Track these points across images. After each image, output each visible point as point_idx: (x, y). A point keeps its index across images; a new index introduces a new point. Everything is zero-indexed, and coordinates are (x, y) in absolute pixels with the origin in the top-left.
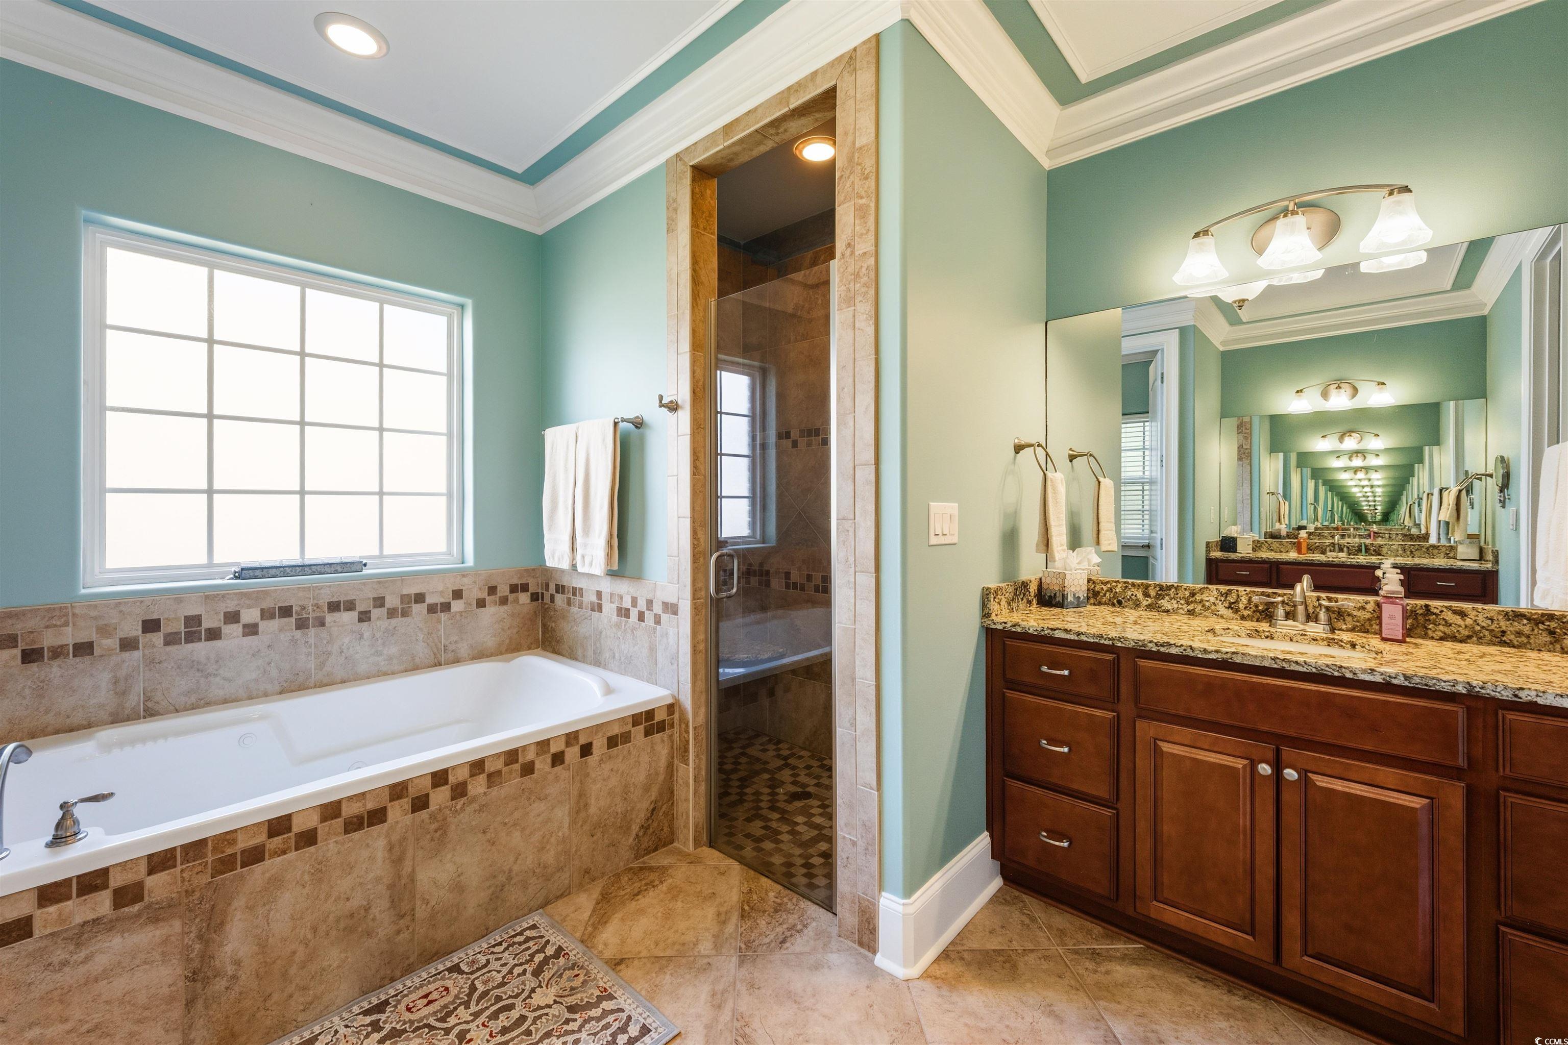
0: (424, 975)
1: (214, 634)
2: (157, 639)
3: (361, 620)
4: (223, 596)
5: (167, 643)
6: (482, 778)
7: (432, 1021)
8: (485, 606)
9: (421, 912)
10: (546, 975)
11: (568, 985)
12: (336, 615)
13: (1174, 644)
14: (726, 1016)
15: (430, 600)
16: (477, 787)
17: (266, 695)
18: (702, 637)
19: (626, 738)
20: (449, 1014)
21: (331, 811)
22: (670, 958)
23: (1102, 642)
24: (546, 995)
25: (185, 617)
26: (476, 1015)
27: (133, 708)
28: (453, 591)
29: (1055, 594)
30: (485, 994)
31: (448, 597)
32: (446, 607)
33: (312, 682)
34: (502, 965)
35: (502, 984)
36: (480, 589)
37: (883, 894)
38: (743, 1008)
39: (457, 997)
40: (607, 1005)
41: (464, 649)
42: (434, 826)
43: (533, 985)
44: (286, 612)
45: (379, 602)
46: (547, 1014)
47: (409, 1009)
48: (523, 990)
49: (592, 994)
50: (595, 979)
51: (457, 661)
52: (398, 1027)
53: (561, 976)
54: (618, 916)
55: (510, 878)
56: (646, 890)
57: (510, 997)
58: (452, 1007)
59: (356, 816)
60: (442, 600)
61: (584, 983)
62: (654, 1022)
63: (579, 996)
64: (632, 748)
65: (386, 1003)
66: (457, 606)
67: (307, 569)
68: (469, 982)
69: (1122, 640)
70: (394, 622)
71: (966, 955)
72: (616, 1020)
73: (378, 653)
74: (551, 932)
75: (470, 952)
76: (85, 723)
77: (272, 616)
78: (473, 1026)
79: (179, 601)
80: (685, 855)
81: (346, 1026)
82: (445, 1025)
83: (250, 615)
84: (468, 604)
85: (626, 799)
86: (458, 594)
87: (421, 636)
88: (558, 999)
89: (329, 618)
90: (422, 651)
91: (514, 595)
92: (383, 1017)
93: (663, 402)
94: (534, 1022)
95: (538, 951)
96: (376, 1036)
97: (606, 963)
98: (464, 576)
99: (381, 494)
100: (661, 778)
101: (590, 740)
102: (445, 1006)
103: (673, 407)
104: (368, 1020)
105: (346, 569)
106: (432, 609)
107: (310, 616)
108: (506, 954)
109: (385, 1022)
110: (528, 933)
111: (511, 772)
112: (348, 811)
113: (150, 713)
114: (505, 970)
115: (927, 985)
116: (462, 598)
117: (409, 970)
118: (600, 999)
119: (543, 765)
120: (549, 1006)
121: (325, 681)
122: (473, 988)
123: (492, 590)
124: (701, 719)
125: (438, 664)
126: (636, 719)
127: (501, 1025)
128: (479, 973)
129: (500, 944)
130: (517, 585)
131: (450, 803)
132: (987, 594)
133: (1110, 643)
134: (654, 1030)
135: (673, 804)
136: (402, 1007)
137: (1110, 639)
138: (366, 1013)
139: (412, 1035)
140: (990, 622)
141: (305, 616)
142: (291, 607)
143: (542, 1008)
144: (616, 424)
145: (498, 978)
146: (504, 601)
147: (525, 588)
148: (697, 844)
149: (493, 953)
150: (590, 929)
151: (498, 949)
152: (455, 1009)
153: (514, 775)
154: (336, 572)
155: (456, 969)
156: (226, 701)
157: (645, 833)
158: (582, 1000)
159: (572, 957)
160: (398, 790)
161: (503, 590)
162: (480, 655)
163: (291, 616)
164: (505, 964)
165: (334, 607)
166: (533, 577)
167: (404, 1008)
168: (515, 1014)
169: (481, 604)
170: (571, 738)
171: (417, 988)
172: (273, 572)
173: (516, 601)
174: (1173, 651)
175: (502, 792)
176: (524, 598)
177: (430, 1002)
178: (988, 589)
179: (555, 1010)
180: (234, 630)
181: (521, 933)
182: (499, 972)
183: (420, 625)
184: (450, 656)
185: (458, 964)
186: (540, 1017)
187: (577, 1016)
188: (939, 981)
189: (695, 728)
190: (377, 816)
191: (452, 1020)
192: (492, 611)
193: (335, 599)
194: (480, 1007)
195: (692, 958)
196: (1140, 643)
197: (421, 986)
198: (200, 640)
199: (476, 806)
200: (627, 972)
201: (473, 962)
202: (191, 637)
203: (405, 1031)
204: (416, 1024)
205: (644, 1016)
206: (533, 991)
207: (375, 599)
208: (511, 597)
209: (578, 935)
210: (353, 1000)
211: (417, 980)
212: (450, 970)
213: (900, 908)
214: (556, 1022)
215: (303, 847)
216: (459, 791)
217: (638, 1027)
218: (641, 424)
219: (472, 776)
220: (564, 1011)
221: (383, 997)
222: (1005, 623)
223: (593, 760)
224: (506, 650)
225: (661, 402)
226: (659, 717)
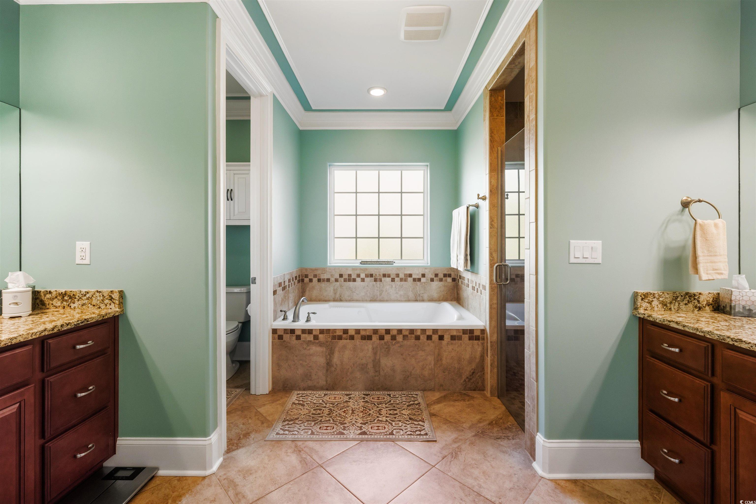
0: (381, 393)
1: (354, 280)
2: (342, 279)
3: (392, 281)
4: (356, 269)
5: (344, 281)
6: (401, 336)
7: (376, 403)
8: (434, 281)
9: (382, 373)
10: (411, 407)
11: (414, 413)
12: (385, 278)
13: (744, 341)
14: (456, 445)
15: (414, 276)
16: (400, 338)
17: (366, 301)
18: (495, 301)
19: (460, 338)
20: (380, 404)
21: (358, 331)
22: (450, 422)
23: (698, 333)
24: (406, 412)
25: (348, 274)
26: (386, 407)
27: (338, 298)
28: (422, 274)
29: (726, 306)
30: (392, 404)
31: (420, 276)
32: (419, 280)
33: (378, 299)
34: (401, 400)
35: (398, 404)
36: (432, 275)
37: (538, 434)
38: (463, 447)
39: (385, 401)
40: (421, 423)
41: (426, 297)
42: (386, 347)
43: (405, 408)
44: (371, 276)
45: (398, 275)
46: (403, 416)
47: (373, 398)
48: (402, 408)
49: (419, 418)
50: (423, 415)
51: (423, 301)
52: (368, 401)
53: (414, 410)
54: (444, 403)
55: (411, 374)
56: (461, 401)
57: (398, 408)
58: (382, 403)
59: (364, 336)
60: (418, 277)
61: (419, 414)
62: (430, 434)
63: (415, 417)
64: (462, 343)
65: (369, 395)
66: (423, 280)
67: (378, 262)
68: (390, 399)
69: (710, 333)
70: (402, 283)
71: (587, 488)
72: (420, 427)
73: (397, 293)
74: (420, 398)
75: (396, 393)
76: (328, 300)
77: (368, 277)
78: (384, 409)
79: (347, 269)
80: (485, 396)
81: (358, 395)
82: (378, 406)
83: (363, 276)
84: (427, 280)
85: (459, 363)
86: (423, 276)
87: (411, 289)
88: (409, 414)
89: (383, 279)
90: (411, 295)
91: (445, 278)
92: (367, 397)
93: (479, 197)
94: (398, 416)
95: (413, 401)
96: (363, 400)
97: (430, 413)
98: (426, 269)
99: (401, 238)
100: (477, 360)
101: (443, 334)
102: (381, 402)
103: (484, 198)
104: (364, 396)
105: (389, 264)
106: (414, 280)
107: (378, 278)
108: (404, 398)
109: (366, 398)
110: (414, 395)
111: (411, 337)
112: (363, 333)
113: (341, 300)
114: (401, 401)
115: (551, 484)
116: (425, 277)
117: (378, 390)
118: (420, 421)
119: (423, 338)
120: (405, 415)
121: (382, 300)
122: (390, 401)
123: (436, 275)
124: (495, 338)
125: (416, 301)
126: (465, 331)
127: (390, 412)
128: (394, 399)
129: (404, 394)
130: (446, 274)
131: (391, 341)
132: (636, 296)
133: (702, 334)
134: (428, 436)
135: (484, 373)
136: (372, 397)
137: (702, 332)
138: (364, 395)
139: (370, 404)
140: (637, 313)
141: (376, 278)
142: (373, 274)
143: (403, 414)
144: (468, 208)
145: (398, 402)
146: (441, 280)
147: (450, 276)
148: (492, 394)
149: (401, 396)
150: (432, 403)
151: (403, 395)
152: (383, 404)
153: (412, 338)
154: (386, 264)
155: (389, 395)
156: (357, 301)
157: (469, 381)
158: (415, 418)
159: (421, 407)
160: (375, 331)
161: (441, 276)
162: (431, 300)
163: (373, 277)
164: (402, 400)
165: (384, 275)
166: (453, 271)
167: (372, 398)
168: (395, 412)
169: (432, 280)
170: (435, 331)
171: (378, 395)
172: (369, 263)
173: (446, 281)
174: (744, 346)
175: (408, 343)
176: (449, 280)
177: (378, 399)
178: (637, 293)
179: (405, 417)
180: (358, 279)
181: (412, 395)
182: (399, 401)
183: (411, 285)
184: (421, 298)
185: (391, 394)
186: (401, 416)
187: (411, 421)
188: (559, 486)
189: (491, 342)
190: (369, 338)
191: (380, 406)
192: (436, 284)
193: (385, 273)
194: (388, 406)
195: (458, 426)
196: (722, 338)
197: (379, 395)
198: (351, 281)
199: (399, 345)
200: (434, 418)
201: (395, 395)
202: (349, 280)
203: (369, 402)
204: (372, 402)
205: (429, 431)
206: (404, 409)
207: (396, 274)
208: (444, 279)
209: (428, 403)
210: (363, 390)
211: (379, 393)
212: (388, 395)
213: (542, 442)
214: (404, 419)
215: (351, 340)
216: (394, 338)
217: (425, 433)
218: (478, 206)
219: (398, 334)
220: (408, 418)
221: (369, 393)
222: (644, 314)
223: (444, 342)
224: (442, 300)
225: (478, 197)
226: (477, 333)
